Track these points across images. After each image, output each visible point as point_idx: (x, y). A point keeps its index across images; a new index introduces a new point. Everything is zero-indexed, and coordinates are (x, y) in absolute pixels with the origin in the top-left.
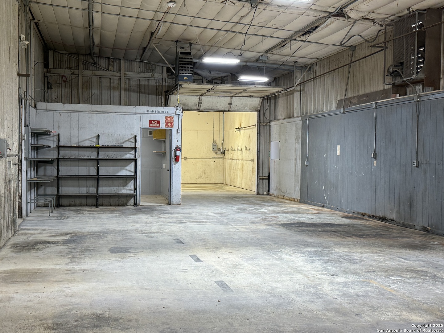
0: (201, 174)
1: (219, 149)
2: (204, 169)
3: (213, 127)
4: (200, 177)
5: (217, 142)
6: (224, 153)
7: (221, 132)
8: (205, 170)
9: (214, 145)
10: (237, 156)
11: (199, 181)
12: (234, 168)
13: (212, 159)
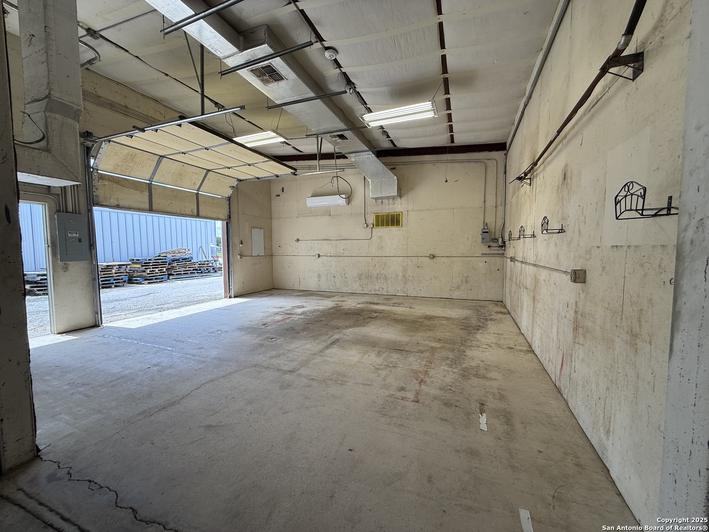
0: (460, 282)
1: (495, 240)
2: (465, 275)
3: (483, 200)
4: (458, 287)
5: (492, 227)
6: (503, 245)
7: (500, 208)
8: (467, 277)
9: (484, 232)
10: (523, 252)
11: (456, 295)
12: (516, 280)
13: (480, 258)
